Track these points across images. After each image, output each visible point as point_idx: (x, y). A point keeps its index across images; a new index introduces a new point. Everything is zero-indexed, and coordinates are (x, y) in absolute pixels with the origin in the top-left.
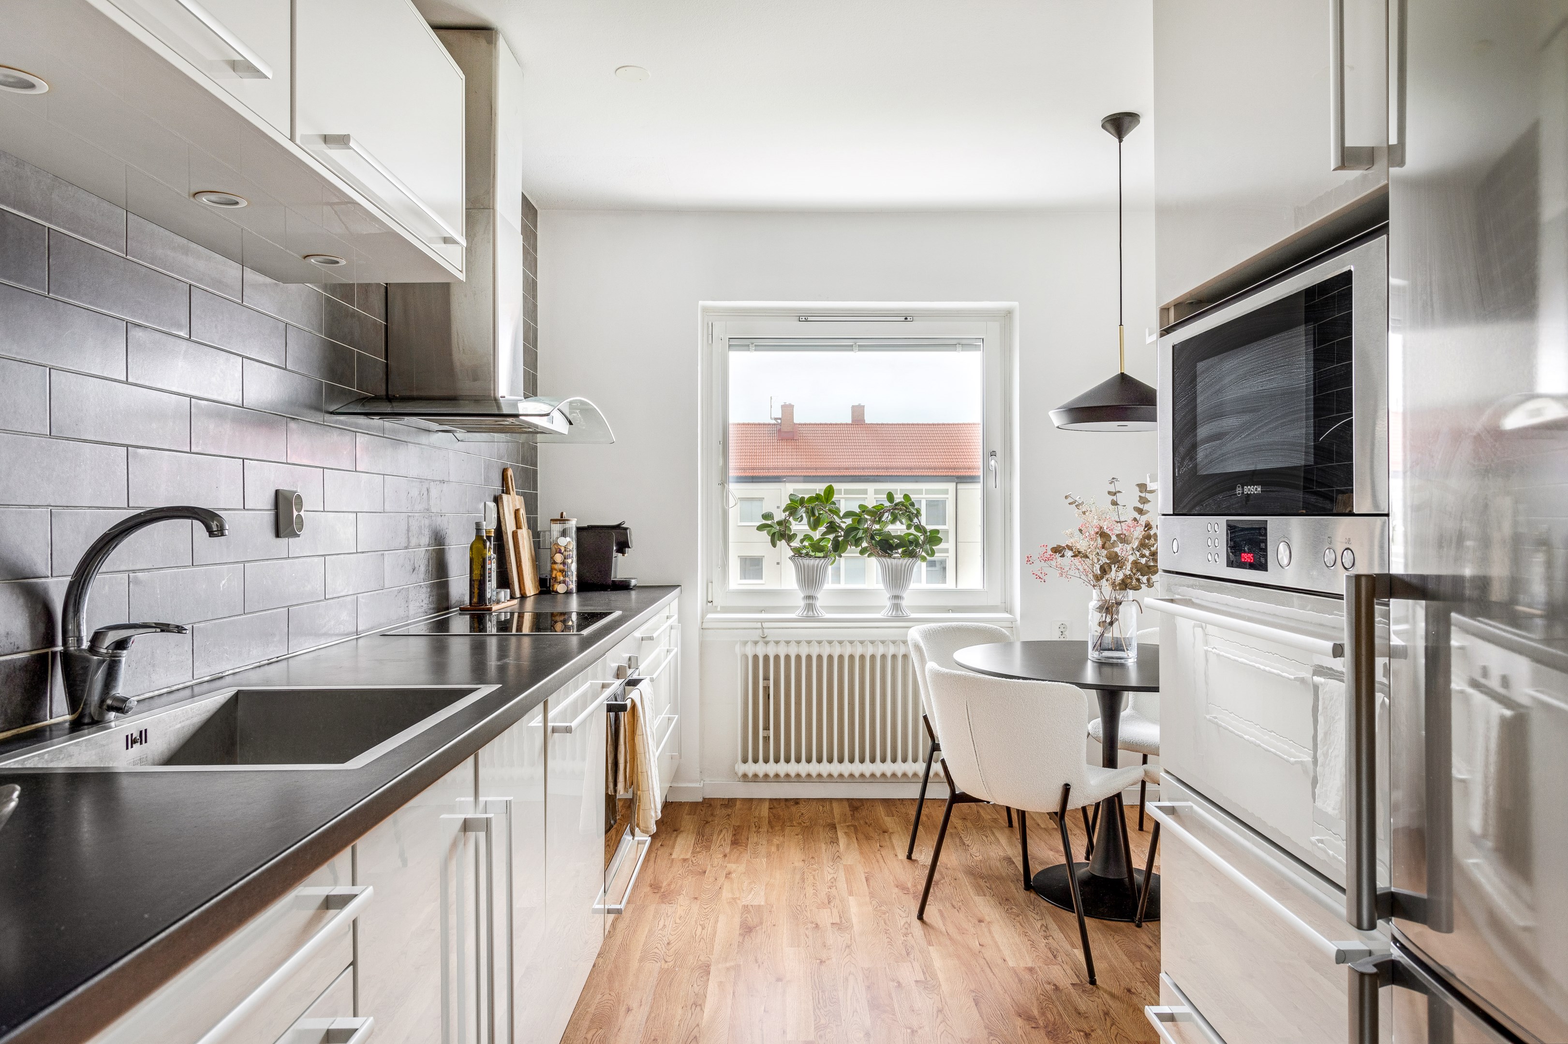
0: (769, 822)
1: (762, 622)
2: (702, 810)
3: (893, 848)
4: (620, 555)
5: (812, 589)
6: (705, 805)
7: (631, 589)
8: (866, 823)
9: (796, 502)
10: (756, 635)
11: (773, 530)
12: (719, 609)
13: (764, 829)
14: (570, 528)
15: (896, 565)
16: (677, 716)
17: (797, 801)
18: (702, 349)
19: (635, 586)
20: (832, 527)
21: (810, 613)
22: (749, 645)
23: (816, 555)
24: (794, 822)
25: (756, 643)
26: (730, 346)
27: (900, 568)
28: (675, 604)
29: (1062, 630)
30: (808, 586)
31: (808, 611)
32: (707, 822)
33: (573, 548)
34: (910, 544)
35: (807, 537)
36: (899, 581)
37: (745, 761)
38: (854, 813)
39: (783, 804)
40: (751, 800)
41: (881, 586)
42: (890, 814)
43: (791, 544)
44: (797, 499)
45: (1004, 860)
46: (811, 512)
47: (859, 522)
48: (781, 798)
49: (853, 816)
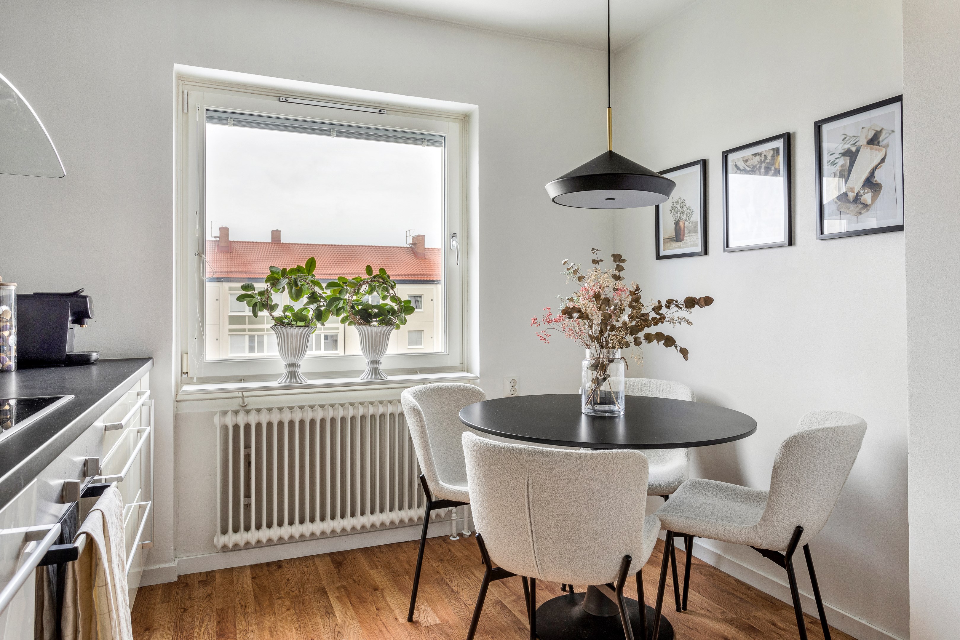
0: (256, 597)
1: (242, 392)
2: (177, 594)
3: (391, 611)
4: (77, 326)
5: (295, 356)
6: (181, 585)
7: (92, 364)
8: (354, 581)
9: (277, 273)
10: (235, 404)
11: (254, 301)
12: (195, 380)
13: (251, 608)
14: (6, 296)
15: (376, 333)
16: (149, 503)
17: (279, 564)
18: (177, 117)
19: (97, 360)
20: (313, 298)
21: (294, 380)
22: (230, 414)
23: (297, 325)
24: (282, 593)
25: (236, 412)
26: (208, 117)
27: (379, 335)
28: (146, 379)
29: (512, 384)
30: (291, 356)
31: (291, 379)
32: (185, 610)
33: (11, 318)
34: (388, 313)
35: (287, 308)
36: (378, 348)
37: (224, 531)
38: (339, 570)
39: (265, 570)
40: (231, 570)
41: (361, 353)
42: (374, 566)
43: (273, 314)
44: (278, 271)
45: (496, 604)
46: (293, 284)
47: (340, 292)
48: (262, 562)
49: (339, 573)
